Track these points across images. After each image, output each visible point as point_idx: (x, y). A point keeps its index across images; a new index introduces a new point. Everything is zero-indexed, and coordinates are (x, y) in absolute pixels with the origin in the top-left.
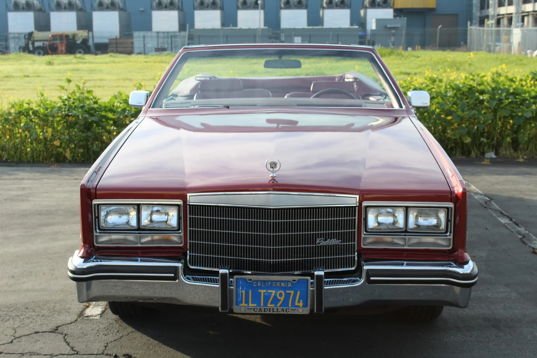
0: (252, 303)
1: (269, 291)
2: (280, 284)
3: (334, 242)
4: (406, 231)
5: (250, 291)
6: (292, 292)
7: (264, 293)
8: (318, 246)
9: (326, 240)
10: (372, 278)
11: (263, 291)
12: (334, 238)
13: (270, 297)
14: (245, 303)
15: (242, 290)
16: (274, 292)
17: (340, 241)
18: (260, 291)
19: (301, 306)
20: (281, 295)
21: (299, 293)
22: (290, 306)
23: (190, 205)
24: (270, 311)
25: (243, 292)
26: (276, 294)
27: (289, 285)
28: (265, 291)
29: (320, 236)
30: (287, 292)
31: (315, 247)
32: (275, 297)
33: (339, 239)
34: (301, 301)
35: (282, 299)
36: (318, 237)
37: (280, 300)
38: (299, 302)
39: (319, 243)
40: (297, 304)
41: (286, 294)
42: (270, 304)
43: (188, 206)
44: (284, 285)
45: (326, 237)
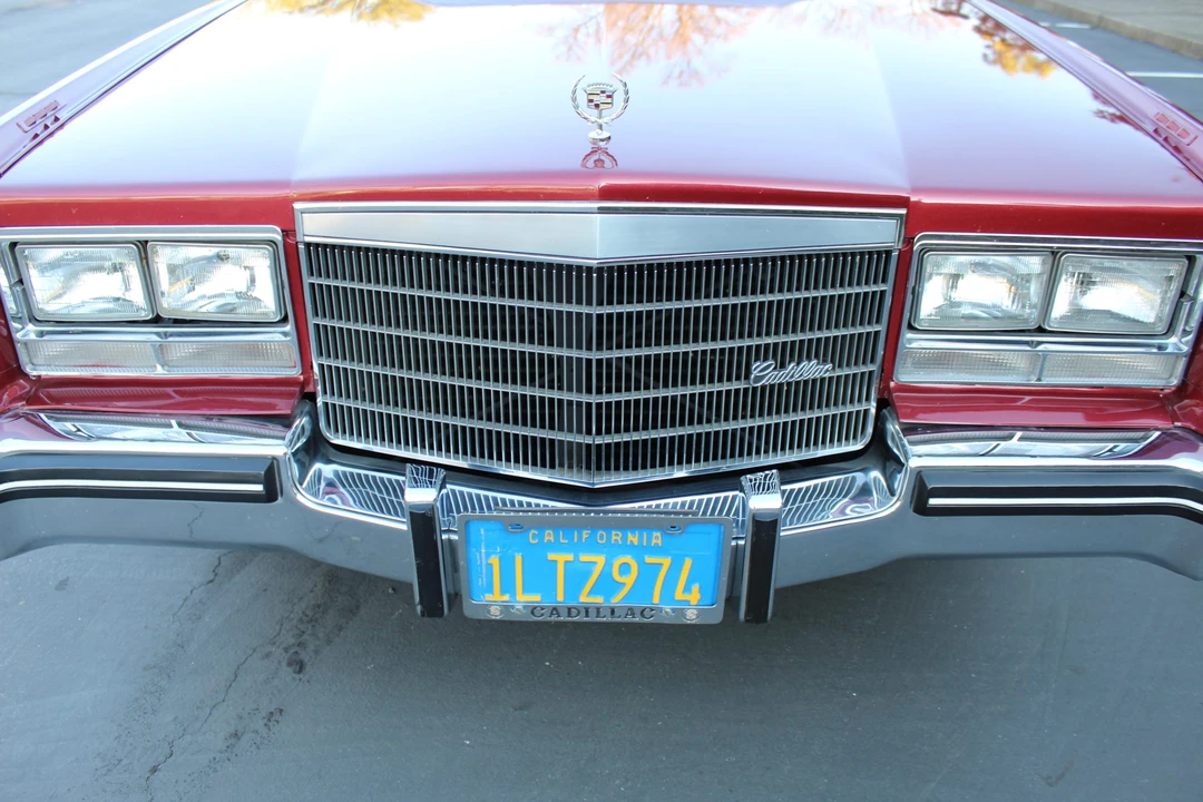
0: (525, 590)
1: (584, 558)
2: (624, 538)
3: (811, 369)
4: (1041, 330)
5: (518, 558)
6: (666, 561)
7: (566, 562)
8: (755, 389)
9: (783, 366)
10: (933, 501)
11: (561, 558)
12: (809, 359)
13: (586, 575)
14: (503, 592)
15: (488, 555)
16: (600, 560)
17: (829, 366)
18: (551, 556)
19: (694, 602)
20: (625, 568)
21: (688, 563)
22: (656, 600)
23: (308, 245)
24: (587, 615)
25: (495, 560)
26: (608, 564)
27: (654, 541)
28: (570, 557)
29: (762, 353)
30: (648, 559)
31: (746, 390)
32: (606, 575)
33: (825, 361)
34: (695, 587)
35: (629, 580)
36: (757, 359)
37: (624, 584)
38: (687, 589)
39: (758, 379)
40: (679, 595)
41: (641, 563)
42: (590, 593)
43: (301, 247)
44: (636, 541)
45: (783, 356)
